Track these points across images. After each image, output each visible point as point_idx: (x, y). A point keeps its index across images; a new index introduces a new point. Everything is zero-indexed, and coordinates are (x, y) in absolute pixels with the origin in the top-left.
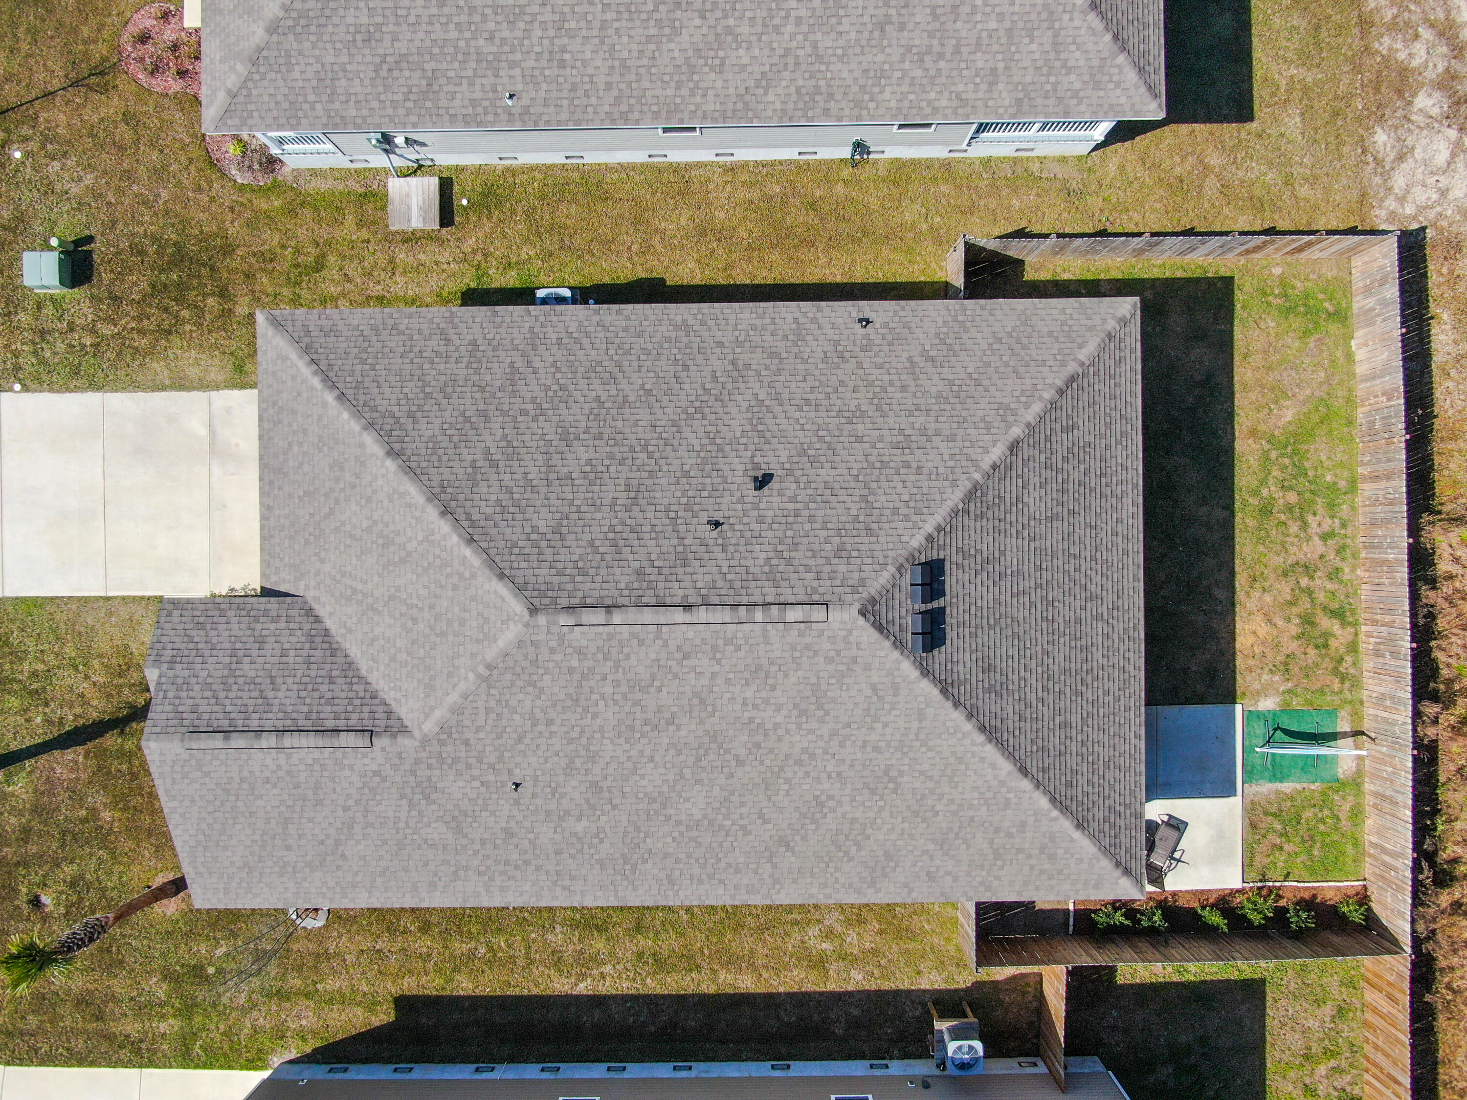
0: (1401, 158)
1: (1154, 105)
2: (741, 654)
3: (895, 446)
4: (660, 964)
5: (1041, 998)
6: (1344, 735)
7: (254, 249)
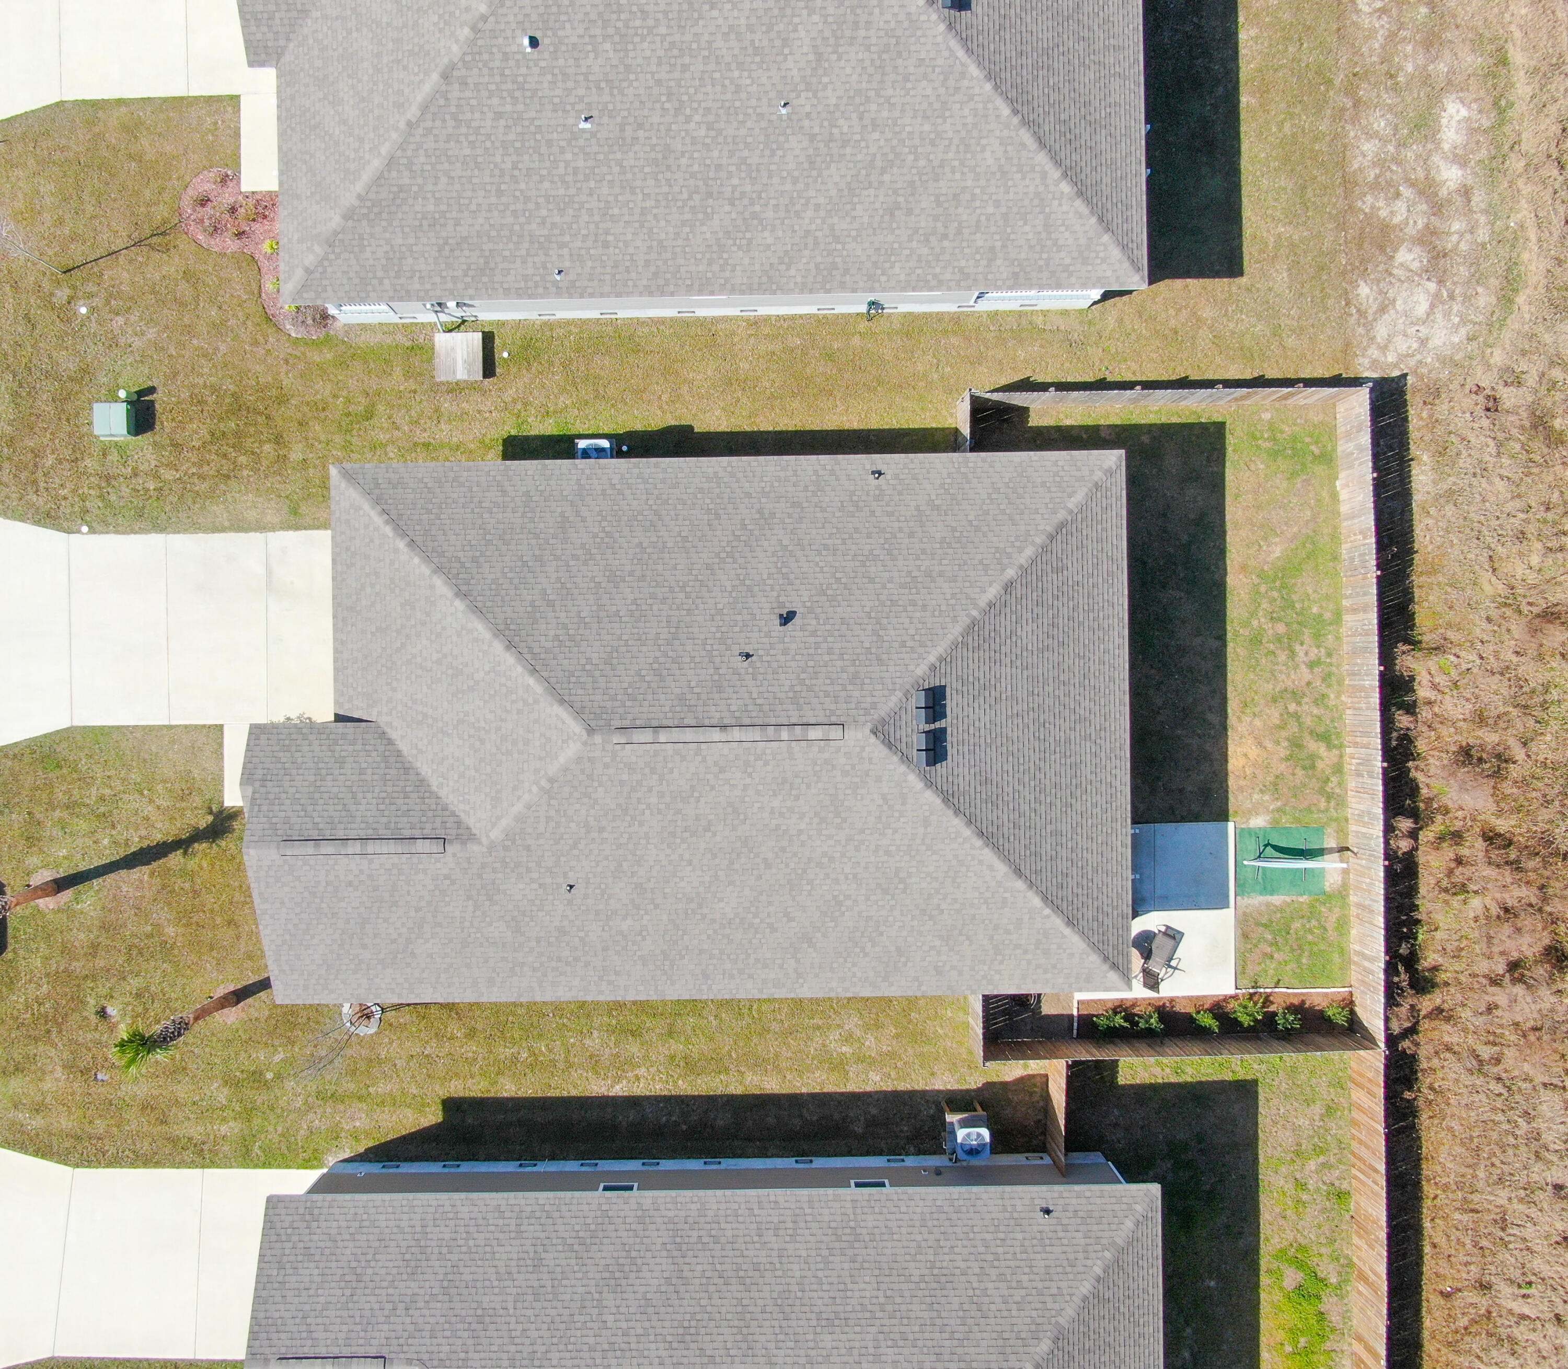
0: (1383, 309)
1: (1137, 278)
2: (769, 768)
3: (903, 586)
4: (691, 1066)
5: (1047, 1098)
6: (1331, 851)
7: (307, 398)
